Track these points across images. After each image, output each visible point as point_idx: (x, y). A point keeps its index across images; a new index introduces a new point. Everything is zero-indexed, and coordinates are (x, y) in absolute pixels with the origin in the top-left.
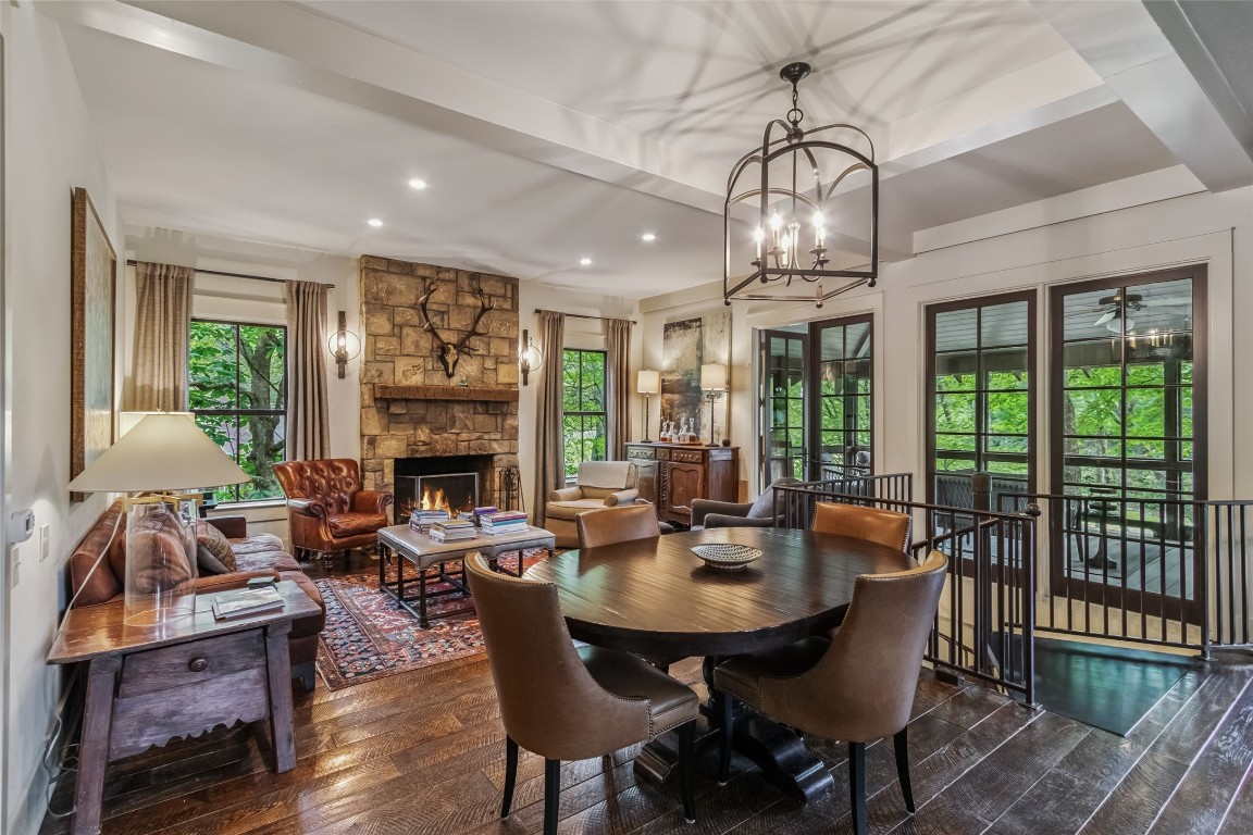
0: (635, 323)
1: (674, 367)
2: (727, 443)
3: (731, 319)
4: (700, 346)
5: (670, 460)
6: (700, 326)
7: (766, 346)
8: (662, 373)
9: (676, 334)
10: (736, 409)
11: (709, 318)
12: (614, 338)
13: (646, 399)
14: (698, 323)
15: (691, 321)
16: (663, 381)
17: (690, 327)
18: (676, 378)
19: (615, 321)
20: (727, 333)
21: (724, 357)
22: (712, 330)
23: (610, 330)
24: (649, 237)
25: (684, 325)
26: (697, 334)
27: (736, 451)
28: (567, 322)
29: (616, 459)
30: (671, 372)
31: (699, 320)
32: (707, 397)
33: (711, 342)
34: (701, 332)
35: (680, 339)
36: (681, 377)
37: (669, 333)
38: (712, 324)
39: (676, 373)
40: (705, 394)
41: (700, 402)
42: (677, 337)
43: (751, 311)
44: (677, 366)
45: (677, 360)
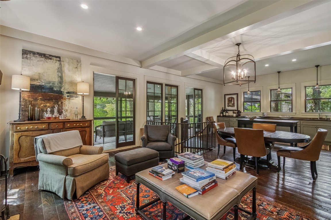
3: (81, 64)
4: (60, 70)
5: (63, 128)
6: (60, 61)
9: (35, 60)
11: (67, 59)
14: (59, 59)
15: (50, 56)
17: (51, 59)
18: (38, 84)
22: (69, 65)
25: (45, 56)
26: (57, 64)
32: (68, 96)
33: (69, 71)
34: (60, 64)
35: (41, 63)
36: (43, 84)
37: (28, 56)
38: (69, 62)
39: (39, 81)
40: (66, 95)
41: (62, 98)
42: (38, 61)
43: (92, 64)
44: (39, 77)
45: (39, 74)
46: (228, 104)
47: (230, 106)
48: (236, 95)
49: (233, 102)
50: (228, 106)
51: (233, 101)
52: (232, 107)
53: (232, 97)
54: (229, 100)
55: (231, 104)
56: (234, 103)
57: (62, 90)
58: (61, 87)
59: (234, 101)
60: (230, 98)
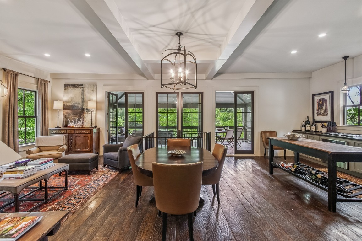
0: (49, 82)
1: (70, 100)
2: (96, 127)
3: (96, 87)
4: (83, 94)
5: (74, 133)
6: (83, 87)
7: (108, 97)
8: (64, 102)
9: (70, 89)
10: (98, 116)
11: (87, 85)
12: (41, 87)
13: (58, 111)
14: (82, 86)
15: (78, 85)
16: (64, 105)
17: (78, 87)
18: (71, 104)
19: (42, 80)
20: (95, 91)
21: (94, 99)
22: (88, 89)
23: (39, 83)
24: (88, 55)
25: (75, 86)
26: (81, 90)
27: (99, 129)
28: (19, 76)
29: (42, 135)
30: (69, 102)
31: (83, 85)
32: (87, 111)
33: (88, 93)
34: (83, 89)
35: (73, 91)
36: (73, 104)
37: (67, 88)
38: (88, 87)
39: (71, 103)
40: (85, 111)
41: (83, 113)
42: (71, 90)
43: (104, 85)
44: (72, 100)
45: (72, 98)
46: (318, 110)
47: (320, 114)
48: (330, 94)
49: (324, 108)
50: (318, 115)
51: (325, 104)
52: (323, 116)
53: (323, 98)
54: (319, 103)
55: (322, 112)
56: (326, 109)
57: (83, 107)
58: (83, 105)
59: (326, 106)
60: (320, 100)
